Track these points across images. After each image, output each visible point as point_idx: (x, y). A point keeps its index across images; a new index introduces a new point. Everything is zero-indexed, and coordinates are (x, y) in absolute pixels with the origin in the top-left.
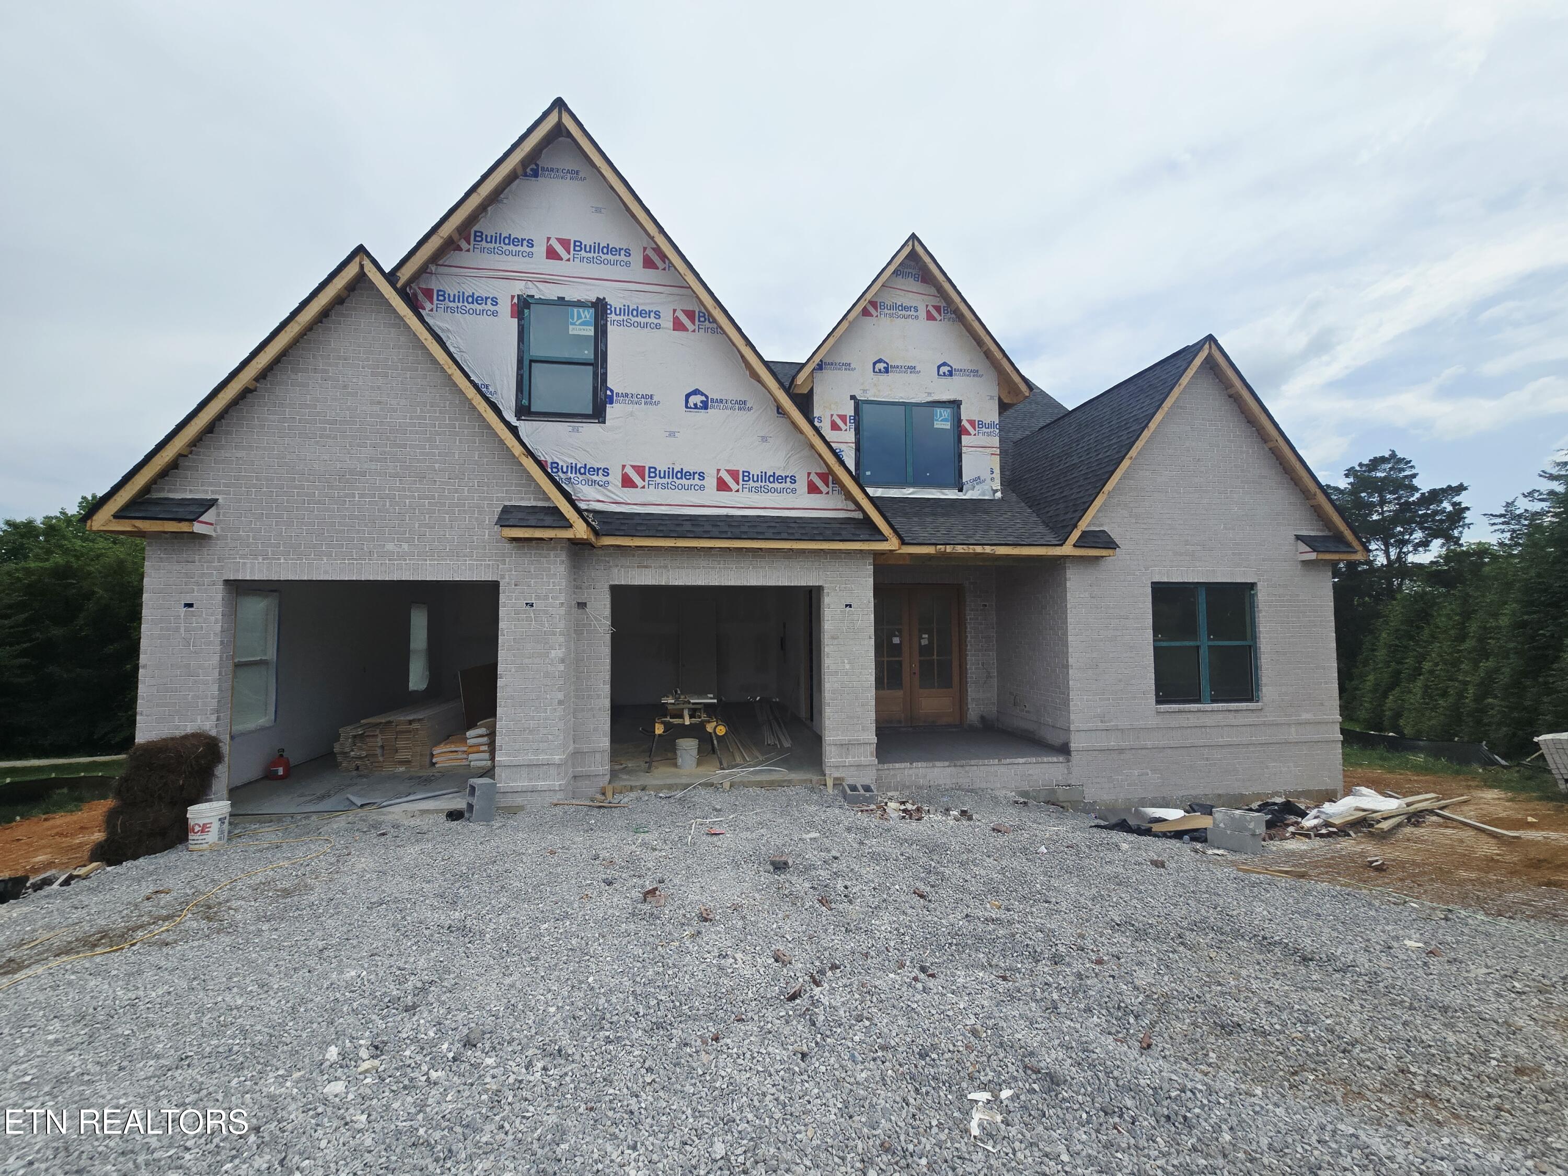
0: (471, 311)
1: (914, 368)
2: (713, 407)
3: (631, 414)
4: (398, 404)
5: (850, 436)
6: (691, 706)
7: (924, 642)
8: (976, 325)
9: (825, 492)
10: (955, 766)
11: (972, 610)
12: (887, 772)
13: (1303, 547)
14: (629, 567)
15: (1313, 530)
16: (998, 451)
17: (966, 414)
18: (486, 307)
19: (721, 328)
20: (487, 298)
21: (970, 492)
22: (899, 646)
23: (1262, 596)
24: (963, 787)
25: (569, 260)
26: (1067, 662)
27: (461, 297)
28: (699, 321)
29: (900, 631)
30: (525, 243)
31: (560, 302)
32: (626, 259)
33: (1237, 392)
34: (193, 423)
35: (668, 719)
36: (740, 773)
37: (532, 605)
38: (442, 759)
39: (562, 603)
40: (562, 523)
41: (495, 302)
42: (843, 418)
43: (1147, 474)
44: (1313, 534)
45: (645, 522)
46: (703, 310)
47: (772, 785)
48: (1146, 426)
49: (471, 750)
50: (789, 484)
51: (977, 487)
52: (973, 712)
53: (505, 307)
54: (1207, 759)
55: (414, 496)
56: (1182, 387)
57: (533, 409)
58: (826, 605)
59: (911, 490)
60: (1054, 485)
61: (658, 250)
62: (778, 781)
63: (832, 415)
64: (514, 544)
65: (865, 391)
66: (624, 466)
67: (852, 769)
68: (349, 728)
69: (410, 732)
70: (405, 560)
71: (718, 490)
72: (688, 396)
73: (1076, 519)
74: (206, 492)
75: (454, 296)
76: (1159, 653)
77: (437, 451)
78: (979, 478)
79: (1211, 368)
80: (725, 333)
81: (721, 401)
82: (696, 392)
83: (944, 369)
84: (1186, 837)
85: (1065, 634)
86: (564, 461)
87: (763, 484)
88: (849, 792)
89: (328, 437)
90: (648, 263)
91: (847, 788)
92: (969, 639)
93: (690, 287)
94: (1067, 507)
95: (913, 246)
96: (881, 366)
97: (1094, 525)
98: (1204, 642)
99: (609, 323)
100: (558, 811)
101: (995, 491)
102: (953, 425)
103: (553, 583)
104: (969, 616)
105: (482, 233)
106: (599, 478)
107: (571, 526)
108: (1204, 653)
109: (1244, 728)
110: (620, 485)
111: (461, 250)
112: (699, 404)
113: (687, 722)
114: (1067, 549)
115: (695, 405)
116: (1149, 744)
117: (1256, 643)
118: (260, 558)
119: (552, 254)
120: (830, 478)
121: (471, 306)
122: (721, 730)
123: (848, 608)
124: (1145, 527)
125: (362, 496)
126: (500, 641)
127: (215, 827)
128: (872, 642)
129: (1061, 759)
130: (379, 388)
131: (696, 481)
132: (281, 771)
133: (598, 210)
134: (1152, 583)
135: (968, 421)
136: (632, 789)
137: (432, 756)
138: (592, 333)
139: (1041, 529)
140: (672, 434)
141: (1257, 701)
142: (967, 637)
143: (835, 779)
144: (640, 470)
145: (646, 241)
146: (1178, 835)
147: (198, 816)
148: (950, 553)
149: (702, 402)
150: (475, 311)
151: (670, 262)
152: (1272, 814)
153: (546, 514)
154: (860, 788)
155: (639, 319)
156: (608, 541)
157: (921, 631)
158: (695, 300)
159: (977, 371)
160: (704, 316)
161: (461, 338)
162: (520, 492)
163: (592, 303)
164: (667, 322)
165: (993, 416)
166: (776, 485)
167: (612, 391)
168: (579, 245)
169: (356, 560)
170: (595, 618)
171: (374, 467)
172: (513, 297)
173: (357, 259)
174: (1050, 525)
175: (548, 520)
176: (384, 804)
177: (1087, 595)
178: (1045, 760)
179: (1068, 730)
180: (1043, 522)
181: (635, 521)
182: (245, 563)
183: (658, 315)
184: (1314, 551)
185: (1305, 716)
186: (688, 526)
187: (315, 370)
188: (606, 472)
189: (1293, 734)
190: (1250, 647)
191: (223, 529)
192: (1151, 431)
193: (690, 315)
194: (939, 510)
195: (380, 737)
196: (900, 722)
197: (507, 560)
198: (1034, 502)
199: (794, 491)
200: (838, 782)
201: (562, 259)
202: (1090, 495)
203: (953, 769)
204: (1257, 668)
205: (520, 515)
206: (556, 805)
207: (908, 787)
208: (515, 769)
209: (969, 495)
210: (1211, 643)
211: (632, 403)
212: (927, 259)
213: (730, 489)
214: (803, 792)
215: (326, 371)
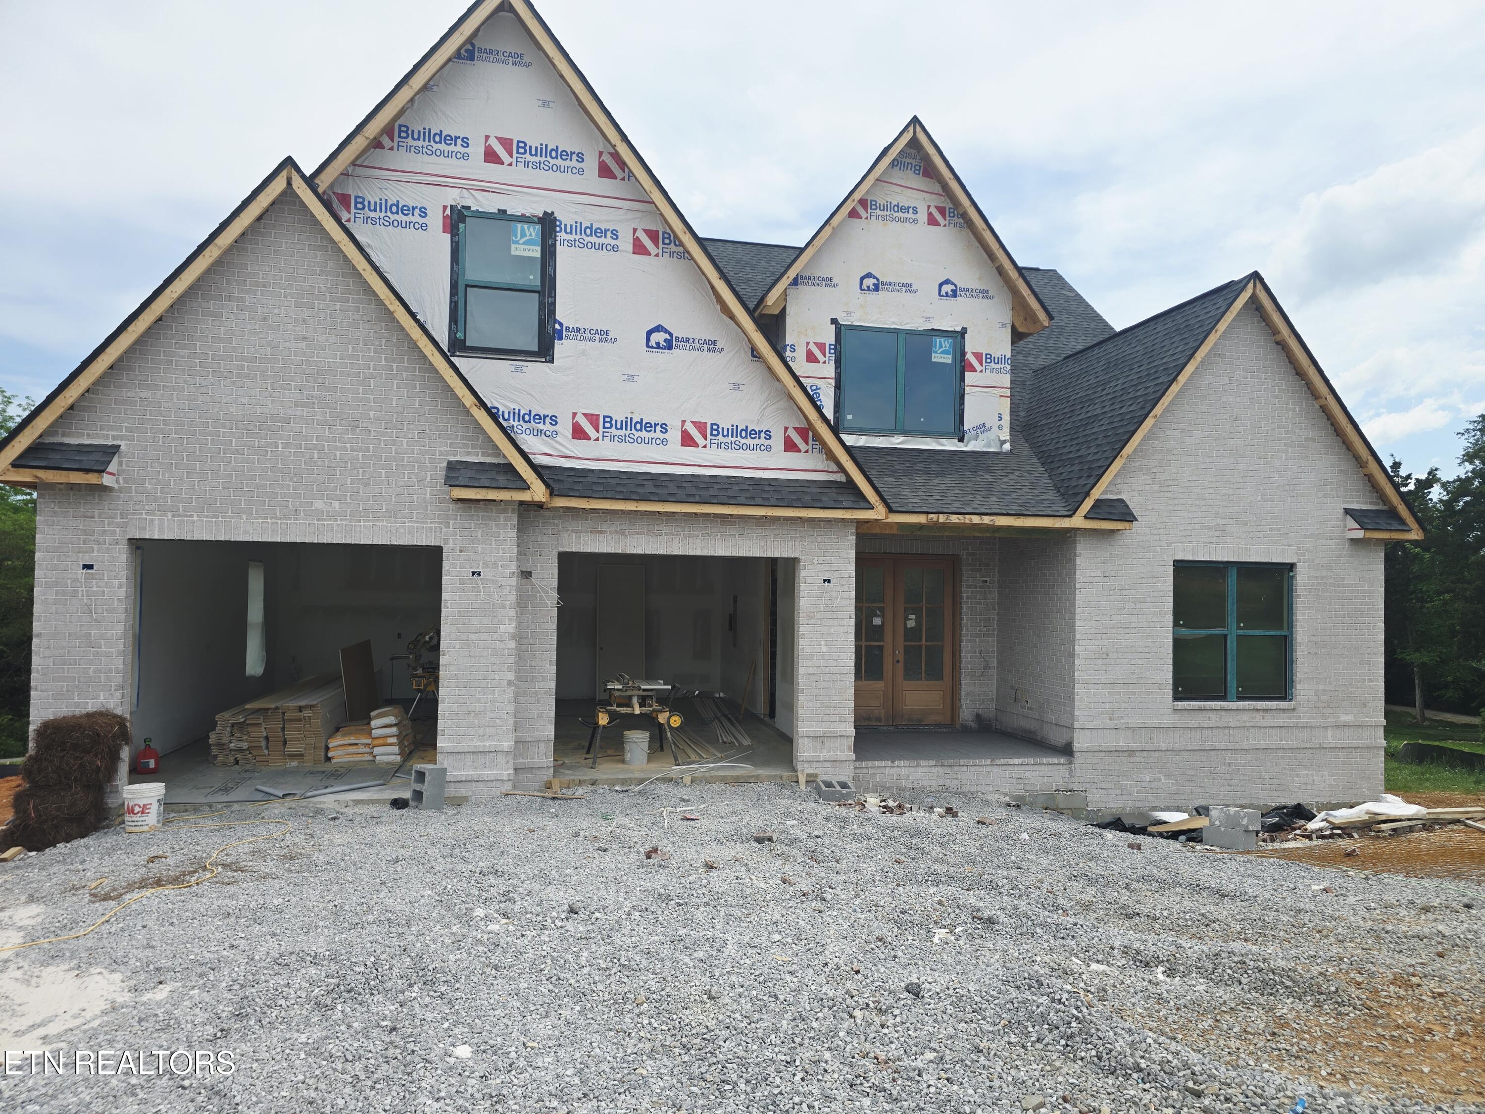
0: (396, 223)
1: (910, 285)
2: (678, 347)
3: (584, 353)
4: (327, 340)
5: (829, 370)
6: (641, 693)
7: (911, 624)
8: (988, 235)
9: (803, 450)
10: (942, 766)
11: (968, 587)
12: (865, 771)
13: (1351, 523)
14: (581, 532)
15: (1365, 503)
16: (1008, 393)
17: (971, 346)
18: (414, 219)
19: (688, 252)
20: (414, 208)
21: (973, 443)
22: (881, 627)
23: (1301, 578)
24: (950, 789)
25: (511, 164)
26: (1074, 650)
27: (384, 206)
28: (664, 243)
29: (882, 609)
30: (459, 142)
31: (502, 217)
32: (579, 165)
33: (1284, 340)
34: (99, 359)
35: (614, 707)
36: (700, 769)
37: (479, 575)
38: (340, 753)
39: (513, 573)
40: (519, 484)
41: (424, 213)
42: (821, 346)
43: (1176, 433)
44: (1364, 507)
45: (601, 481)
46: (668, 231)
47: (738, 781)
48: (1175, 379)
49: (377, 742)
50: (763, 439)
51: (981, 437)
52: (966, 713)
53: (436, 220)
54: (1229, 765)
55: (345, 447)
56: (1219, 333)
57: (468, 344)
58: (802, 580)
59: (901, 438)
60: (1072, 439)
61: (616, 156)
62: (743, 777)
63: (808, 343)
64: (460, 505)
65: (849, 313)
66: (575, 414)
67: (827, 764)
68: (226, 715)
69: (300, 720)
70: (336, 520)
71: (682, 445)
72: (649, 333)
73: (1089, 486)
74: (107, 437)
75: (376, 203)
76: (1179, 644)
77: (372, 397)
78: (984, 425)
79: (1257, 309)
80: (692, 259)
81: (688, 340)
82: (659, 329)
83: (947, 288)
84: (1182, 838)
85: (1073, 618)
86: (505, 406)
87: (734, 439)
88: (824, 788)
89: (247, 377)
90: (605, 172)
91: (821, 784)
92: (964, 622)
93: (653, 203)
94: (1081, 470)
95: (915, 132)
96: (869, 282)
97: (1111, 493)
98: (1233, 630)
99: (558, 243)
100: (508, 800)
101: (1004, 442)
102: (954, 359)
103: (503, 549)
104: (966, 593)
105: (408, 128)
106: (546, 427)
107: (529, 488)
108: (1232, 644)
109: (1273, 731)
110: (570, 436)
111: (383, 148)
112: (662, 343)
113: (637, 711)
114: (1077, 521)
115: (658, 344)
116: (1163, 746)
117: (1292, 633)
118: (170, 515)
119: (491, 157)
120: (810, 434)
121: (396, 217)
122: (676, 721)
123: (826, 584)
124: (1169, 495)
125: (286, 446)
126: (443, 614)
127: (154, 809)
128: (853, 622)
129: (1062, 760)
130: (304, 321)
131: (658, 434)
132: (152, 764)
133: (545, 104)
134: (1175, 561)
135: (973, 353)
136: (580, 783)
137: (327, 749)
138: (538, 254)
139: (1051, 495)
140: (631, 378)
141: (1291, 700)
142: (961, 619)
143: (808, 775)
144: (593, 419)
145: (601, 145)
146: (1174, 835)
147: (139, 796)
148: (943, 523)
149: (665, 340)
150: (400, 223)
151: (630, 171)
152: (1280, 817)
153: (498, 472)
154: (836, 784)
155: (593, 239)
156: (561, 502)
157: (907, 611)
158: (659, 218)
159: (987, 291)
160: (669, 238)
161: (385, 256)
162: (466, 446)
163: (539, 218)
164: (626, 243)
165: (1003, 346)
166: (749, 441)
167: (561, 324)
168: (522, 145)
169: (280, 519)
170: (542, 588)
171: (299, 413)
172: (445, 207)
173: (284, 174)
174: (1062, 490)
175: (502, 479)
176: (309, 794)
177: (1099, 573)
178: (1045, 761)
179: (1071, 728)
180: (1055, 486)
181: (590, 480)
182: (152, 520)
183: (615, 235)
184: (1362, 528)
185: (1345, 718)
186: (649, 487)
187: (230, 299)
188: (554, 421)
189: (1330, 738)
190: (1286, 637)
191: (125, 480)
192: (1180, 385)
193: (653, 236)
194: (934, 467)
195: (264, 726)
196: (879, 719)
197: (451, 522)
198: (1047, 459)
199: (768, 448)
200: (811, 780)
201: (502, 163)
202: (1107, 458)
203: (940, 769)
204: (1292, 661)
205: (470, 473)
206: (507, 795)
207: (889, 789)
208: (459, 756)
209: (971, 446)
210: (1240, 632)
211: (585, 339)
212: (931, 150)
213: (696, 445)
214: (773, 788)
215: (243, 300)
